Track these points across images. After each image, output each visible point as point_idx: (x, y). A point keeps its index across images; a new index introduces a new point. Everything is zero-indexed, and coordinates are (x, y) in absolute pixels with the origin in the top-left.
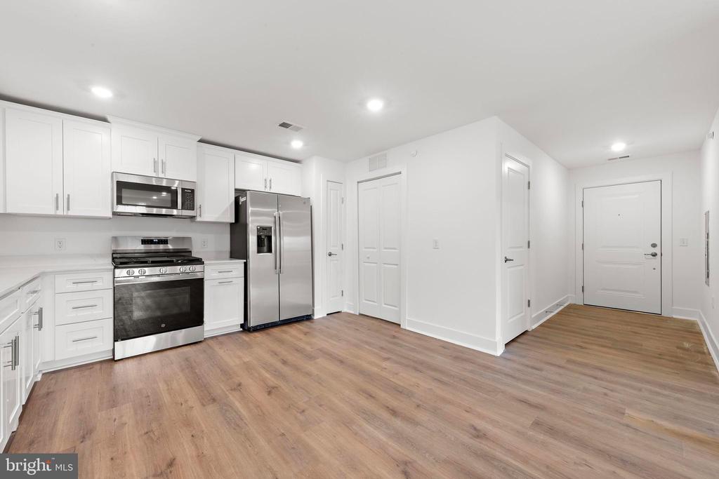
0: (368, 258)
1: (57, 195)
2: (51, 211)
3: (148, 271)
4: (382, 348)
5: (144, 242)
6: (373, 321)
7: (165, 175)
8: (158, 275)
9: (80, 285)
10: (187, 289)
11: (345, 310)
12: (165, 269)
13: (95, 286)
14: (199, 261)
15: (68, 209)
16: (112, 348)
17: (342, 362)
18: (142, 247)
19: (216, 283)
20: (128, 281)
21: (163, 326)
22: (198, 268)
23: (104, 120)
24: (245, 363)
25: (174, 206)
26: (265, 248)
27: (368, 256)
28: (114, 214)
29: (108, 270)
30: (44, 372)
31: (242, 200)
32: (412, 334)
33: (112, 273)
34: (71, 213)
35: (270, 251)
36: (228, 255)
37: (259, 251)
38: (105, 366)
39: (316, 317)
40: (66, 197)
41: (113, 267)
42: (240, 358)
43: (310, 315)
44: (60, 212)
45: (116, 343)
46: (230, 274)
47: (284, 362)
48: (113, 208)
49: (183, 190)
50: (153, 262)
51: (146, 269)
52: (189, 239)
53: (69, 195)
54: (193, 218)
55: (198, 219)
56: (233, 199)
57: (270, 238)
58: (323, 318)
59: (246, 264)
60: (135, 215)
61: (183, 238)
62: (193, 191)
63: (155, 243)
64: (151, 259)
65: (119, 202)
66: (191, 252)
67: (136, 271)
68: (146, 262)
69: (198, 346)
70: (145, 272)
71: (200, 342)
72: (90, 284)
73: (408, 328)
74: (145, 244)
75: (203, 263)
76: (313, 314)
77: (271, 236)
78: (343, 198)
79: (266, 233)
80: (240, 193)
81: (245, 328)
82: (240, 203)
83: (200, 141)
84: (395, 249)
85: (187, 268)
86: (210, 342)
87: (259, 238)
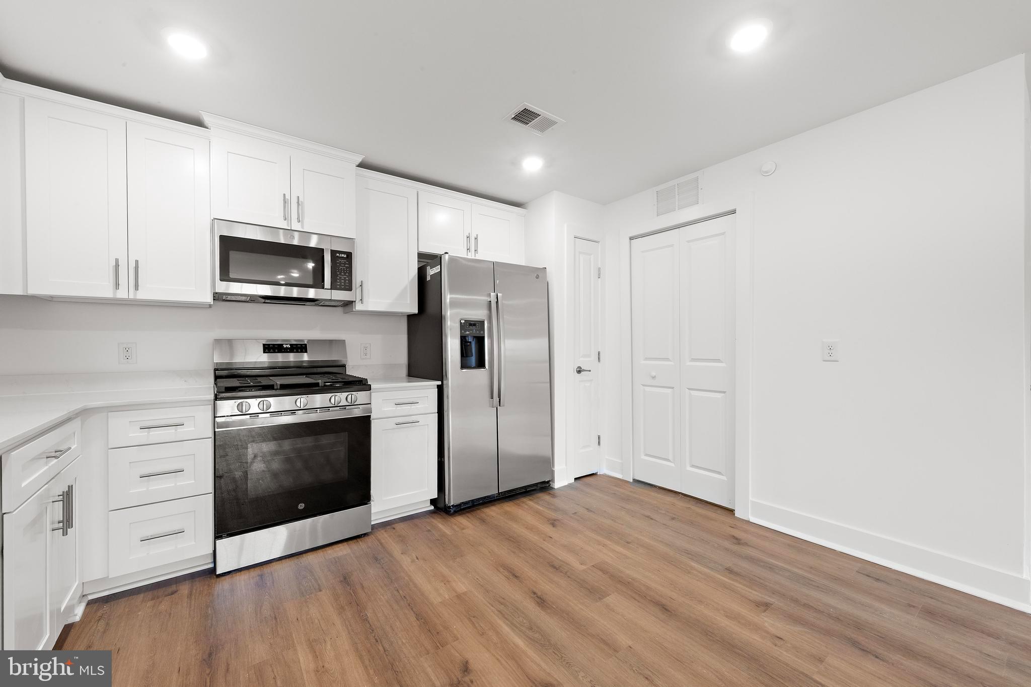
0: (654, 377)
1: (117, 261)
2: (106, 292)
3: (275, 403)
4: (730, 571)
5: (269, 348)
6: (669, 499)
7: (302, 227)
8: (293, 412)
9: (154, 432)
10: (344, 436)
11: (603, 470)
12: (302, 400)
13: (181, 433)
14: (361, 384)
15: (137, 287)
16: (211, 551)
17: (664, 608)
18: (264, 359)
19: (391, 423)
20: (242, 423)
21: (301, 506)
22: (360, 396)
23: (199, 123)
24: (459, 596)
25: (318, 282)
26: (473, 360)
27: (654, 374)
28: (218, 297)
29: (202, 403)
30: (91, 597)
31: (431, 271)
32: (768, 534)
33: (210, 408)
34: (142, 295)
35: (481, 364)
36: (404, 371)
37: (464, 366)
38: (198, 585)
39: (558, 484)
40: (132, 265)
41: (212, 397)
42: (445, 580)
43: (548, 482)
44: (122, 294)
45: (218, 542)
46: (413, 406)
47: (541, 601)
48: (213, 285)
49: (333, 253)
50: (283, 387)
51: (271, 400)
52: (342, 343)
53: (137, 262)
54: (348, 304)
55: (359, 307)
56: (415, 272)
57: (480, 341)
58: (569, 486)
59: (440, 389)
60: (253, 299)
61: (331, 342)
62: (349, 255)
63: (286, 351)
64: (279, 381)
65: (225, 275)
66: (344, 366)
67: (254, 405)
68: (270, 387)
69: (362, 545)
70: (269, 407)
71: (365, 535)
72: (171, 430)
73: (753, 519)
74: (269, 352)
75: (369, 388)
76: (553, 480)
77: (483, 338)
78: (599, 269)
79: (475, 331)
80: (427, 260)
81: (440, 507)
82: (428, 278)
83: (362, 165)
84: (718, 361)
85: (341, 397)
86: (383, 535)
87: (464, 341)
